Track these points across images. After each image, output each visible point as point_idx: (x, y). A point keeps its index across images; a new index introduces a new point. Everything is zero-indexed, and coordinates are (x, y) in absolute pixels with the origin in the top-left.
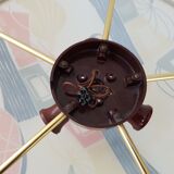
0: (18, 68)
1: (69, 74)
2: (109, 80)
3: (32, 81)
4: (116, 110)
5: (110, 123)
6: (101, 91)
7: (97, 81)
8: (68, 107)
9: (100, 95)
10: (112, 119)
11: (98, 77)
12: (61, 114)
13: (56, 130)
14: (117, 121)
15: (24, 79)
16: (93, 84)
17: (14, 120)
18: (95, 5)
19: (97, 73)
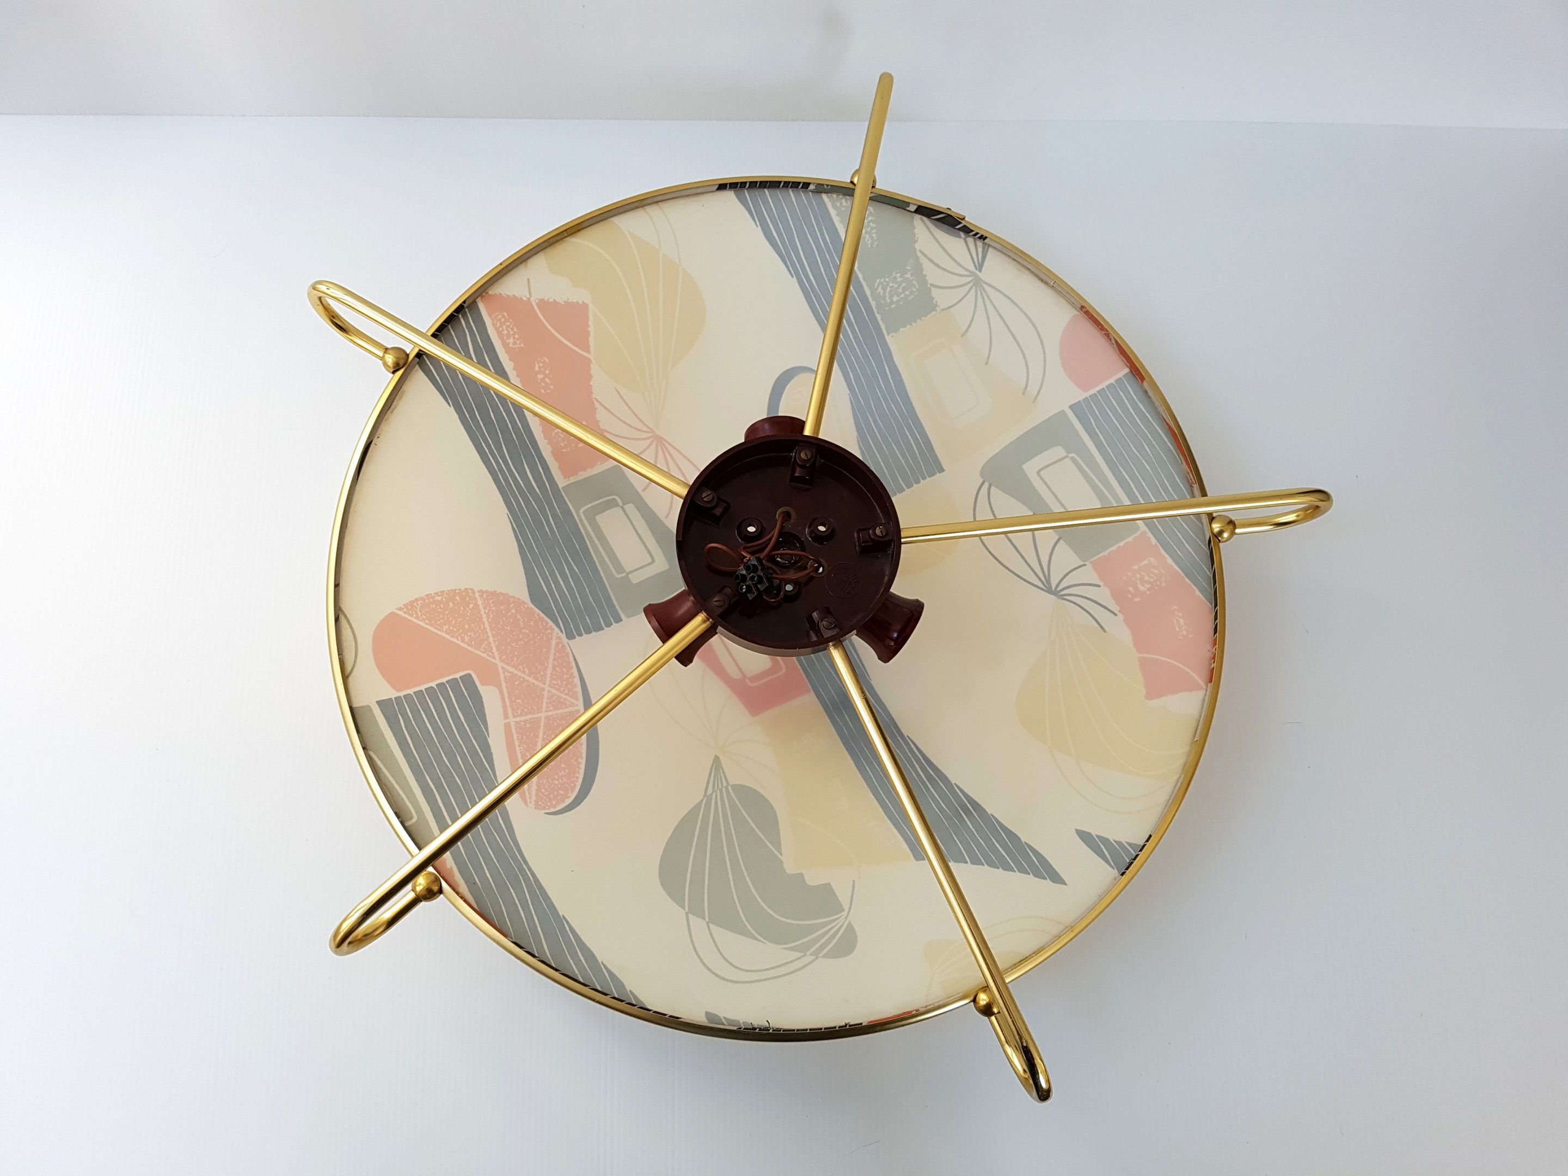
0: (561, 482)
1: (716, 520)
2: (818, 538)
3: (599, 519)
4: (827, 612)
5: (814, 638)
6: (798, 564)
7: (787, 539)
8: (716, 600)
9: (792, 575)
10: (818, 632)
11: (789, 527)
12: (700, 618)
13: (685, 657)
14: (827, 634)
15: (580, 515)
16: (777, 546)
17: (557, 634)
18: (795, 272)
19: (787, 515)
